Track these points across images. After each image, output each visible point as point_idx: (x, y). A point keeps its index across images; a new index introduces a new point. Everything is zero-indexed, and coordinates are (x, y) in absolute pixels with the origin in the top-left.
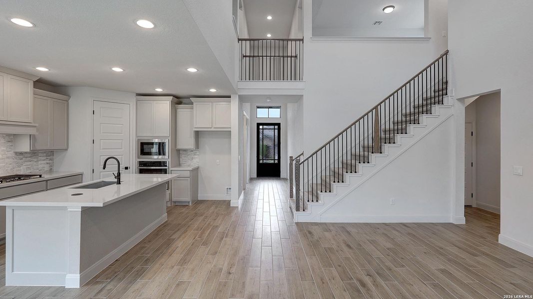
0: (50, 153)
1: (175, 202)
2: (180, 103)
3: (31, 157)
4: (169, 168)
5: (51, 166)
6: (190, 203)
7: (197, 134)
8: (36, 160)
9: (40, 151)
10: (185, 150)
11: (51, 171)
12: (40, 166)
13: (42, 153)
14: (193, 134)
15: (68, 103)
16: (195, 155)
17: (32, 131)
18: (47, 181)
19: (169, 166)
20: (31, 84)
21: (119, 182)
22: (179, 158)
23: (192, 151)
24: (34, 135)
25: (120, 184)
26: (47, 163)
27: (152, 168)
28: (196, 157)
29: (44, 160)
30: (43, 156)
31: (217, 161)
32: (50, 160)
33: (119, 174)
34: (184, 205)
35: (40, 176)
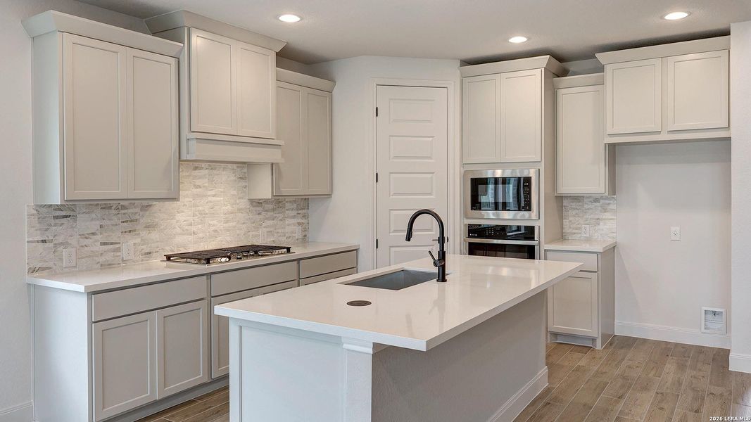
0: (304, 203)
1: (555, 335)
2: (564, 73)
3: (273, 210)
4: (539, 244)
5: (305, 230)
6: (599, 342)
7: (615, 153)
8: (281, 216)
9: (288, 199)
10: (577, 198)
11: (304, 240)
12: (288, 229)
13: (290, 202)
14: (602, 154)
15: (332, 95)
16: (605, 211)
17: (274, 156)
18: (299, 260)
19: (542, 241)
20: (272, 59)
21: (442, 277)
22: (561, 218)
23: (596, 200)
24: (277, 164)
25: (444, 280)
26: (299, 224)
27: (495, 241)
28: (607, 215)
29: (294, 217)
30: (292, 209)
31: (673, 229)
32: (304, 216)
33: (442, 255)
34: (582, 346)
35: (288, 249)
